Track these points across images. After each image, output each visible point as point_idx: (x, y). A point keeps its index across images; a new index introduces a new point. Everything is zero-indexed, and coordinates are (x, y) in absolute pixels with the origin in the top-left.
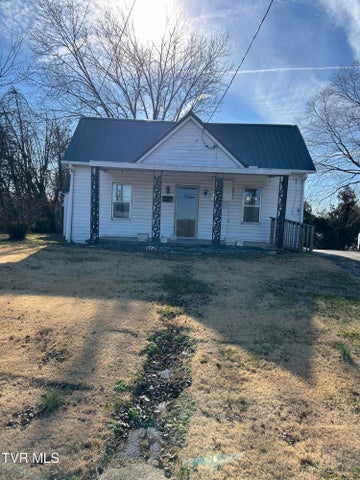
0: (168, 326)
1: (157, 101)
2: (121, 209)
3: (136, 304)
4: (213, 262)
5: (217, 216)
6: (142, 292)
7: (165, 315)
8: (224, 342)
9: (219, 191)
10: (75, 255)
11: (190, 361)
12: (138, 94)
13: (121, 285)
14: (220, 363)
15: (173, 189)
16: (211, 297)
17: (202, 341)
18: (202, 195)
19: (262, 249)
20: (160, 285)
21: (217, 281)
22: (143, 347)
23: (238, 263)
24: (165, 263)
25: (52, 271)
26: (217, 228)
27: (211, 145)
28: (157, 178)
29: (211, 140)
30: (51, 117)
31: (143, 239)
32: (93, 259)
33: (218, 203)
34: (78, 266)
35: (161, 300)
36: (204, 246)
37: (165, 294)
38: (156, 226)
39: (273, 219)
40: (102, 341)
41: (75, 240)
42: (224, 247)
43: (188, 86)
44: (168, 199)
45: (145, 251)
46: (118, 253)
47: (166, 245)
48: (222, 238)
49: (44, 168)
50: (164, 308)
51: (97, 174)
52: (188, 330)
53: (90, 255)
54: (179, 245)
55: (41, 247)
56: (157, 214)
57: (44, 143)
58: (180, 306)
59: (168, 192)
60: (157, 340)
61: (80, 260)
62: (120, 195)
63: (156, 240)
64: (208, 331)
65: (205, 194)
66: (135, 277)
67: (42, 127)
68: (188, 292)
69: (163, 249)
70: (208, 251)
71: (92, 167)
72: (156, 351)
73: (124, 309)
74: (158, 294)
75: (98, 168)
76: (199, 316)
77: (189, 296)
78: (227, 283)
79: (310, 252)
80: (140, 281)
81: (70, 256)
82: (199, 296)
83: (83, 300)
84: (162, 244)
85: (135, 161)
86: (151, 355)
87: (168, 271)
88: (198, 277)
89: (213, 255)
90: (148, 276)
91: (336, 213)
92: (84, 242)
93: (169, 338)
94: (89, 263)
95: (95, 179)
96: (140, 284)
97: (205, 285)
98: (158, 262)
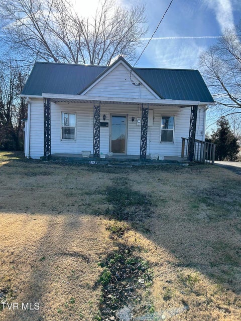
0: (119, 245)
1: (93, 54)
2: (68, 132)
3: (85, 219)
4: (144, 174)
5: (144, 138)
6: (89, 205)
7: (114, 232)
8: (179, 265)
9: (145, 118)
10: (31, 170)
11: (149, 293)
12: (79, 50)
13: (71, 199)
14: (186, 298)
15: (108, 117)
16: (152, 209)
17: (156, 264)
18: (130, 122)
19: (178, 162)
20: (104, 197)
21: (153, 192)
22: (96, 277)
23: (163, 175)
24: (106, 175)
25: (9, 185)
26: (143, 147)
27: (137, 83)
28: (97, 107)
29: (137, 79)
30: (14, 65)
31: (86, 155)
32: (45, 174)
33: (144, 127)
34: (32, 180)
35: (107, 214)
36: (134, 161)
37: (111, 207)
38: (97, 145)
39: (184, 139)
40: (51, 270)
41: (33, 156)
42: (149, 161)
43: (115, 44)
44: (105, 125)
45: (88, 165)
46: (67, 167)
47: (104, 160)
48: (147, 154)
49: (10, 103)
50: (112, 222)
51: (49, 104)
52: (140, 249)
53: (44, 170)
54: (115, 160)
55: (4, 163)
56: (97, 136)
57: (9, 84)
58: (126, 219)
59: (104, 119)
60: (110, 264)
61: (35, 174)
62: (67, 122)
63: (96, 156)
64: (160, 250)
65: (133, 120)
66: (82, 189)
67: (7, 72)
68: (130, 204)
69: (102, 163)
70: (137, 164)
71: (45, 99)
72: (111, 280)
73: (74, 225)
74: (104, 207)
75: (49, 100)
76: (147, 232)
77: (133, 208)
78: (162, 194)
79: (213, 164)
80: (87, 194)
81: (26, 171)
82: (141, 207)
83: (34, 217)
84: (101, 160)
85: (80, 94)
86: (105, 285)
87: (110, 183)
88: (136, 188)
89: (142, 167)
90: (93, 188)
91: (216, 135)
92: (39, 158)
93: (121, 260)
94: (42, 176)
95: (47, 109)
96: (87, 197)
97: (144, 196)
98: (100, 175)
